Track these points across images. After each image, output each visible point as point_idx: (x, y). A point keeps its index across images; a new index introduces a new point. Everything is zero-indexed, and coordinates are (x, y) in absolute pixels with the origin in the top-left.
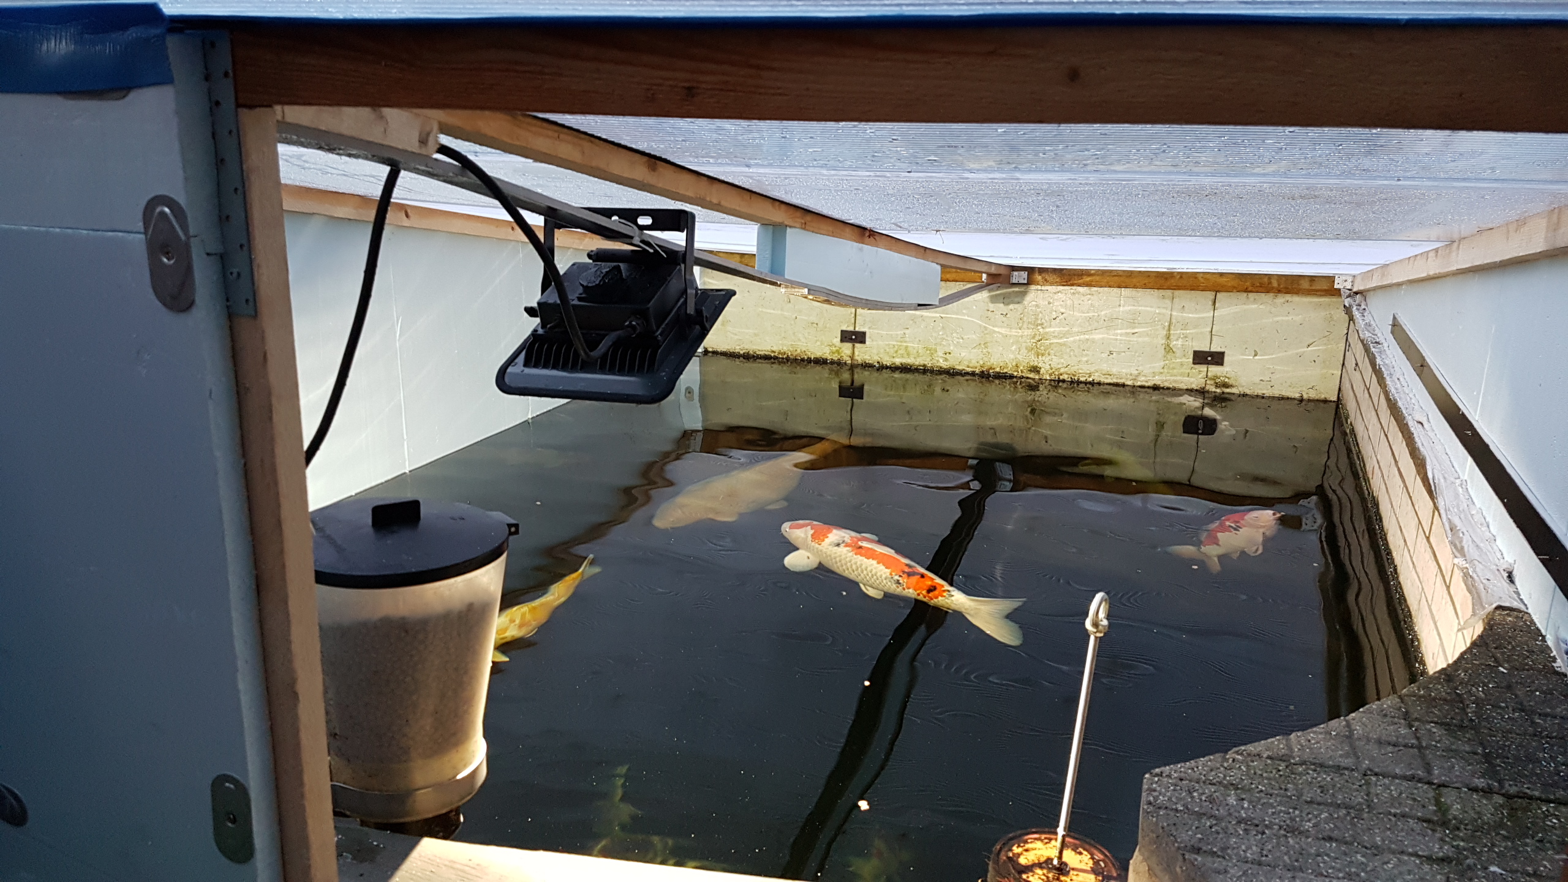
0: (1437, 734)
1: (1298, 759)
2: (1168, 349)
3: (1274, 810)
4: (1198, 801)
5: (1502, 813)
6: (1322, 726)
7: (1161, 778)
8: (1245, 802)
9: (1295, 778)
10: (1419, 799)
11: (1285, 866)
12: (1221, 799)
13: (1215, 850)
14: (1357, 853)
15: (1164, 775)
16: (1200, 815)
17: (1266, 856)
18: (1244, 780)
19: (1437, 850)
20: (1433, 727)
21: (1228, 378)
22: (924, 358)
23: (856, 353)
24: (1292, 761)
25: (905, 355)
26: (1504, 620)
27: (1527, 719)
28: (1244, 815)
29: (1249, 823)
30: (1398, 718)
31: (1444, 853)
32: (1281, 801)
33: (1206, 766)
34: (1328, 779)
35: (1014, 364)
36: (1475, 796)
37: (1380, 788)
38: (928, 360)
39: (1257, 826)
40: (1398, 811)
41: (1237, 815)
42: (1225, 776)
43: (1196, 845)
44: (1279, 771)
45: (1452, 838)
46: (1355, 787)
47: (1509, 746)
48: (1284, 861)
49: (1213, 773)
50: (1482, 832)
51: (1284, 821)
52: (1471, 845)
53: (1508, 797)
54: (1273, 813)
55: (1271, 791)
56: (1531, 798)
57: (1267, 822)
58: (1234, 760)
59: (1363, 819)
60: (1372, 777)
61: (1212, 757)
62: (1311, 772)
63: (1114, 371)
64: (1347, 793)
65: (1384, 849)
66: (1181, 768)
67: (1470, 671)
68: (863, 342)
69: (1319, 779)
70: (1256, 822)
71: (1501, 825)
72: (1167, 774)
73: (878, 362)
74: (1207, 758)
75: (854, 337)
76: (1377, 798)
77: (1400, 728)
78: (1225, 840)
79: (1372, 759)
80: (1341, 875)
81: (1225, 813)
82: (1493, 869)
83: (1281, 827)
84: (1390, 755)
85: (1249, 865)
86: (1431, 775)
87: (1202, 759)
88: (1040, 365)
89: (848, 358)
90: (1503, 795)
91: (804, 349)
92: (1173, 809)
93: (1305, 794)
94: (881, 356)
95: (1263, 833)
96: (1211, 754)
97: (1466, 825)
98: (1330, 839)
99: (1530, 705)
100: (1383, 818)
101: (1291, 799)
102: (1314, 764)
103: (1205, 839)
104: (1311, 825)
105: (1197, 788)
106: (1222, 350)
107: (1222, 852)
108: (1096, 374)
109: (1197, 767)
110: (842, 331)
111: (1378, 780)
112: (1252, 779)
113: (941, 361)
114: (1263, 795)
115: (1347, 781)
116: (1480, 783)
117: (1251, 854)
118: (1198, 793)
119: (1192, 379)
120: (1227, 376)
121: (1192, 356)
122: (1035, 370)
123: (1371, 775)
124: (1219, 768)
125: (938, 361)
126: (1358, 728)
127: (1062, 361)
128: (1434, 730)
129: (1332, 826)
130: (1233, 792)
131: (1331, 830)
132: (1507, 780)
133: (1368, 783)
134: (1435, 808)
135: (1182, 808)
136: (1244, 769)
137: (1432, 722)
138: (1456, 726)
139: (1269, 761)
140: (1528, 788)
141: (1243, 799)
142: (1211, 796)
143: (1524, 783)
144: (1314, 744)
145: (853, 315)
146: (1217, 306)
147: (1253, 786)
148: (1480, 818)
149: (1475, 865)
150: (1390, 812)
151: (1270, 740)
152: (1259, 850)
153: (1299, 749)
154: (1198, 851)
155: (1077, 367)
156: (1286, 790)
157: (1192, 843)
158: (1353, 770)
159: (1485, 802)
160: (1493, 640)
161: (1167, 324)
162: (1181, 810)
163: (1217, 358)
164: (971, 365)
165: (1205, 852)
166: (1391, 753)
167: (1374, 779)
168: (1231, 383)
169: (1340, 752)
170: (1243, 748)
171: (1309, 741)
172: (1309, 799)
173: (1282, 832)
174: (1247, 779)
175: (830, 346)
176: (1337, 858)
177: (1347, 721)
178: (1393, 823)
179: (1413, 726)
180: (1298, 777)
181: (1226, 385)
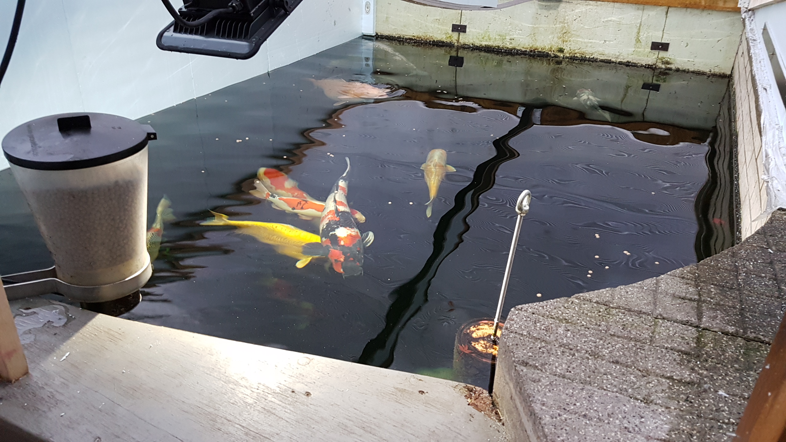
0: (713, 293)
1: (615, 304)
2: (637, 40)
3: (586, 340)
4: (538, 329)
5: (740, 352)
6: (639, 283)
7: (520, 311)
8: (569, 332)
9: (609, 318)
10: (687, 338)
11: (580, 380)
12: (555, 329)
13: (537, 365)
14: (631, 374)
15: (523, 310)
16: (536, 339)
17: (570, 372)
18: (574, 317)
19: (687, 375)
20: (712, 288)
21: (670, 59)
22: (498, 42)
23: (460, 39)
24: (611, 305)
25: (488, 40)
26: (782, 218)
27: (776, 286)
28: (565, 341)
29: (567, 347)
30: (692, 280)
31: (691, 378)
32: (593, 333)
33: (553, 306)
34: (630, 320)
35: (549, 47)
36: (725, 339)
37: (663, 328)
38: (501, 43)
39: (571, 349)
40: (669, 346)
41: (561, 341)
42: (562, 313)
43: (525, 361)
44: (600, 312)
45: (699, 368)
46: (646, 326)
47: (758, 304)
48: (580, 376)
49: (556, 311)
50: (722, 365)
51: (591, 348)
52: (711, 374)
53: (748, 340)
54: (585, 342)
55: (589, 326)
56: (762, 342)
57: (578, 348)
58: (572, 303)
59: (644, 350)
60: (660, 320)
61: (558, 300)
62: (621, 314)
63: (606, 52)
64: (639, 331)
65: (651, 372)
66: (535, 306)
67: (749, 251)
68: (465, 31)
69: (624, 319)
70: (571, 347)
71: (737, 360)
72: (525, 309)
73: (472, 44)
74: (555, 300)
75: (459, 28)
76: (659, 336)
77: (690, 287)
78: (546, 358)
79: (664, 308)
80: (615, 390)
81: (554, 339)
82: (721, 392)
83: (587, 351)
84: (678, 305)
85: (557, 378)
86: (701, 321)
87: (552, 301)
88: (564, 48)
89: (455, 41)
90: (745, 339)
91: (431, 35)
92: (520, 334)
93: (611, 330)
94: (474, 40)
95: (574, 355)
96: (558, 298)
97: (713, 358)
98: (617, 362)
99: (781, 276)
100: (658, 350)
101: (601, 332)
102: (625, 309)
103: (533, 356)
104: (608, 352)
105: (541, 320)
106: (668, 42)
107: (541, 366)
108: (596, 54)
109: (547, 306)
110: (453, 25)
111: (663, 323)
112: (580, 316)
113: (508, 44)
114: (583, 328)
115: (642, 322)
116: (731, 329)
117: (560, 370)
118: (540, 324)
119: (649, 59)
120: (670, 57)
121: (650, 45)
122: (561, 50)
123: (661, 319)
124: (561, 308)
125: (506, 44)
126: (662, 285)
127: (577, 45)
128: (712, 290)
129: (621, 353)
130: (564, 325)
131: (620, 356)
132: (751, 329)
133: (656, 324)
134: (695, 345)
135: (525, 334)
136: (577, 310)
137: (712, 284)
138: (728, 288)
139: (595, 305)
140: (762, 335)
141: (569, 330)
142: (548, 326)
143: (761, 332)
144: (630, 295)
145: (460, 15)
146: (668, 15)
147: (579, 321)
148: (723, 355)
149: (710, 388)
150: (664, 346)
151: (601, 291)
152: (566, 367)
153: (618, 298)
154: (526, 364)
155: (585, 50)
156: (599, 326)
157: (523, 359)
158: (649, 315)
159: (730, 343)
160: (769, 231)
161: (638, 25)
162: (525, 335)
163: (664, 47)
164: (525, 47)
165: (530, 365)
166: (679, 304)
167: (661, 321)
168: (671, 62)
169: (645, 302)
170: (581, 294)
171: (627, 292)
172: (613, 333)
173: (587, 355)
174: (576, 317)
175: (446, 34)
176: (617, 377)
177: (657, 280)
178: (664, 353)
179: (699, 286)
180: (611, 317)
181: (668, 63)
